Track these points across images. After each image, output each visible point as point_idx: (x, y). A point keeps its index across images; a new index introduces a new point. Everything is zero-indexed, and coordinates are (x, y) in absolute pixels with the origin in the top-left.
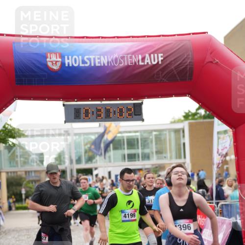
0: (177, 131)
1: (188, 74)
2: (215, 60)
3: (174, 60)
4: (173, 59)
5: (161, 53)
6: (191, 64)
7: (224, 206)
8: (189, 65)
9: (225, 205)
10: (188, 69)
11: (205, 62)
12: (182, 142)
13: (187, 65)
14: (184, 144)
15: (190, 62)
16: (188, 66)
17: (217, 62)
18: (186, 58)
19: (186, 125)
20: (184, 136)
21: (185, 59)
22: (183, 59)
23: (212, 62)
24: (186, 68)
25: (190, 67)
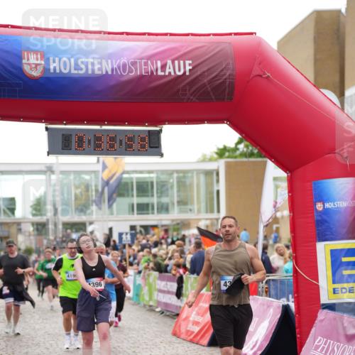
0: (208, 173)
1: (227, 90)
2: (265, 74)
3: (208, 70)
4: (205, 69)
5: (189, 60)
6: (231, 77)
7: (271, 283)
8: (229, 78)
9: (273, 280)
10: (227, 83)
11: (252, 76)
12: (215, 189)
13: (226, 79)
14: (218, 192)
15: (229, 75)
16: (228, 80)
17: (268, 76)
18: (225, 68)
19: (221, 165)
20: (218, 181)
21: (222, 70)
22: (220, 69)
23: (261, 76)
24: (224, 82)
25: (230, 82)
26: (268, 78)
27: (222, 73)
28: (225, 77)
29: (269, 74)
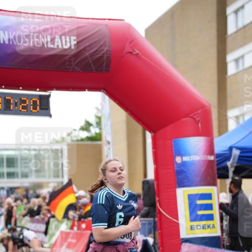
1: (104, 65)
2: (135, 52)
3: (89, 46)
4: (87, 44)
6: (108, 52)
8: (107, 54)
10: (105, 57)
11: (124, 52)
13: (104, 54)
15: (107, 51)
16: (105, 55)
17: (138, 54)
18: (103, 44)
21: (101, 47)
22: (99, 46)
23: (131, 53)
24: (102, 57)
25: (107, 57)
26: (137, 55)
27: (101, 49)
28: (103, 52)
29: (138, 52)
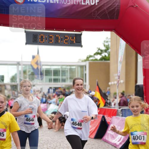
1: (115, 14)
2: (135, 5)
6: (118, 7)
8: (117, 7)
9: (124, 109)
10: (116, 10)
11: (128, 6)
13: (115, 7)
15: (117, 5)
16: (116, 8)
17: (137, 6)
18: (115, 2)
21: (114, 3)
23: (133, 6)
24: (114, 9)
25: (117, 9)
26: (136, 7)
27: (113, 5)
28: (115, 6)
29: (137, 5)
